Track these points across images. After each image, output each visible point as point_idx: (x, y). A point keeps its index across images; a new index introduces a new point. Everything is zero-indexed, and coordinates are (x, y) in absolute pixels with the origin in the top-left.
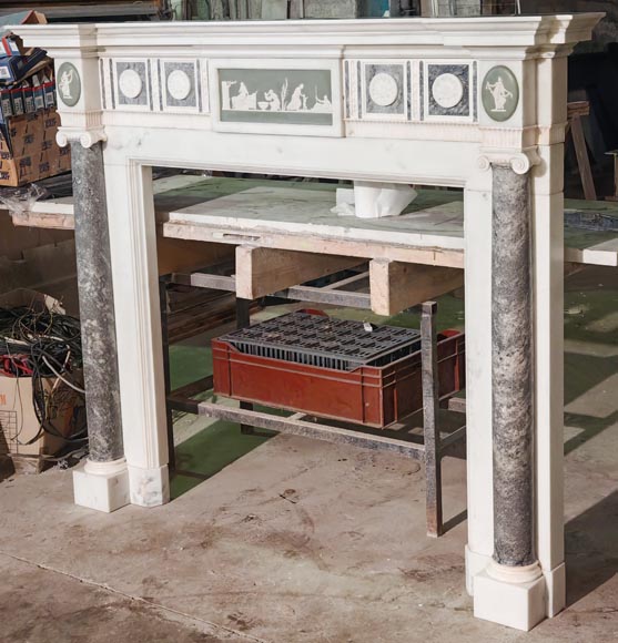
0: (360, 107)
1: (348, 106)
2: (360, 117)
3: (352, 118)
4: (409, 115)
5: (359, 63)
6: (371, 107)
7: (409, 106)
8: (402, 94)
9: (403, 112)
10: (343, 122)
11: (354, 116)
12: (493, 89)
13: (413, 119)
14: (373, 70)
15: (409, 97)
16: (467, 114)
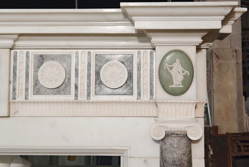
0: (27, 90)
1: (14, 90)
2: (26, 98)
3: (18, 99)
4: (76, 95)
5: (28, 53)
6: (38, 89)
7: (76, 88)
8: (69, 79)
9: (69, 93)
10: (9, 103)
11: (20, 98)
12: (171, 68)
13: (79, 98)
14: (41, 59)
15: (77, 80)
16: (132, 94)
